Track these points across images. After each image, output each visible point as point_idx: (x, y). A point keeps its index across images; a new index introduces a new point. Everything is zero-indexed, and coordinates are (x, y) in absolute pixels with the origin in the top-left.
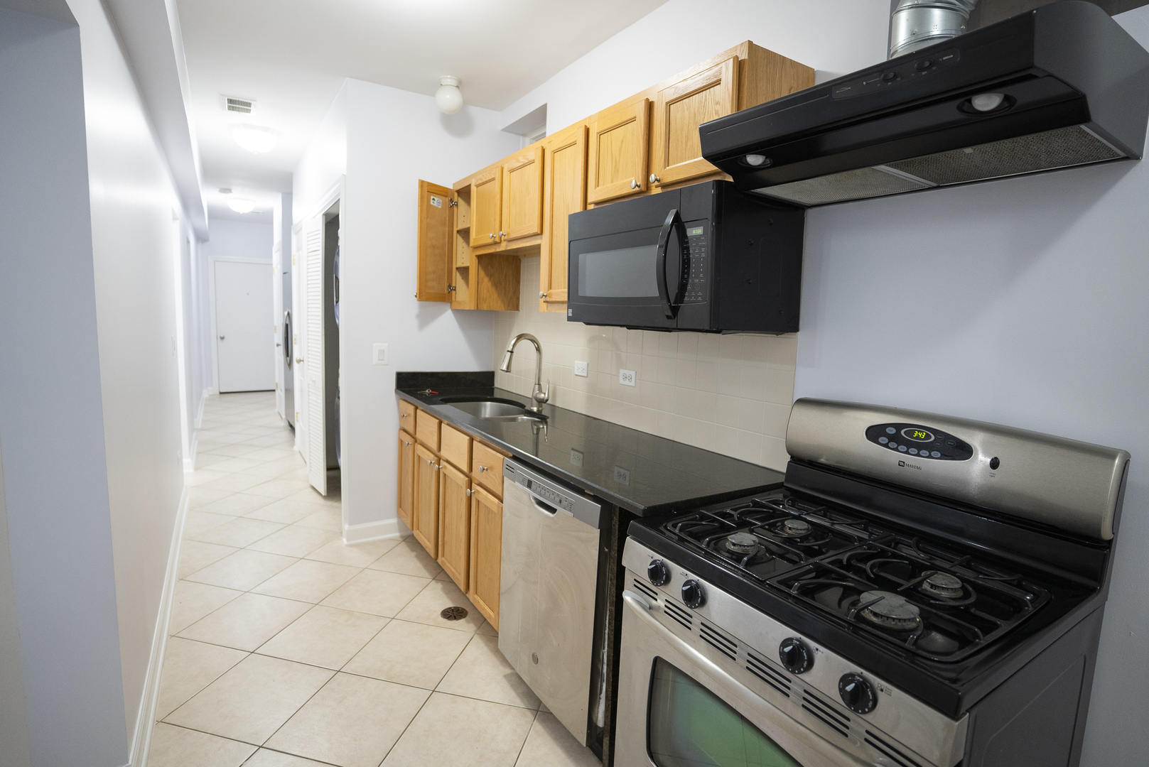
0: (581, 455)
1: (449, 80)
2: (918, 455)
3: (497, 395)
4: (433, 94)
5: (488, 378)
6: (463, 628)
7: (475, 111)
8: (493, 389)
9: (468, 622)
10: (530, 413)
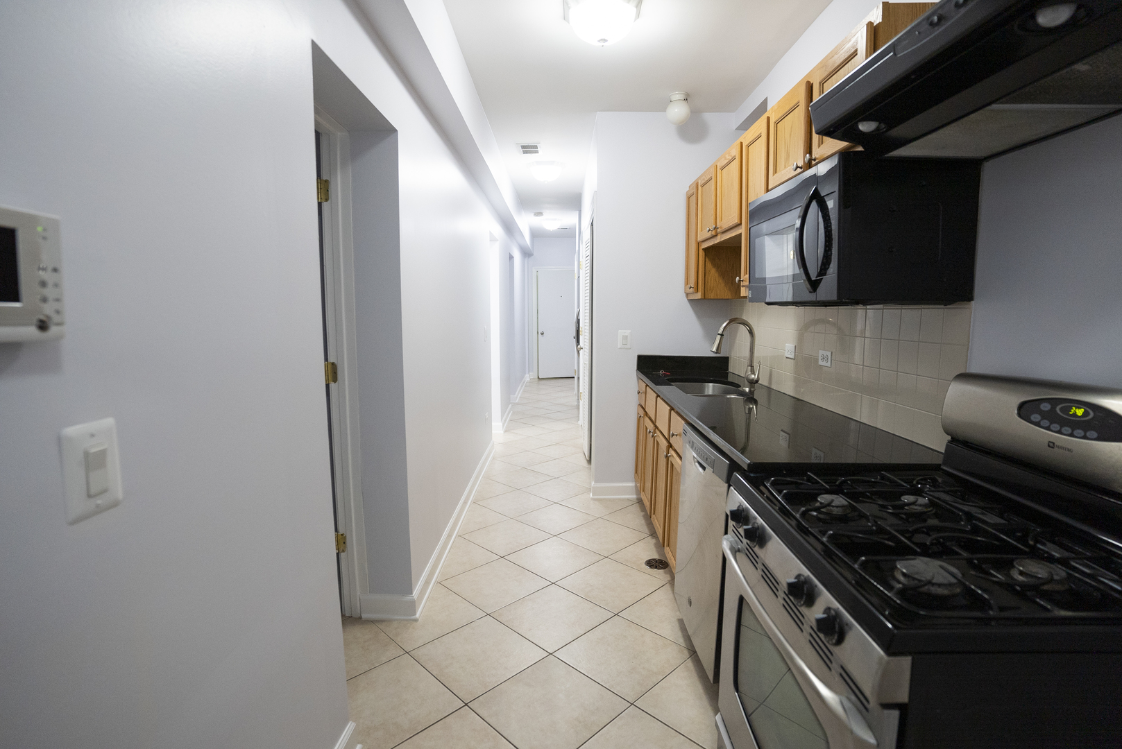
0: (787, 436)
1: (677, 96)
2: (1072, 435)
3: (730, 379)
4: (664, 110)
5: (724, 361)
6: (660, 575)
7: (709, 117)
8: (728, 373)
9: (666, 573)
10: (742, 394)
